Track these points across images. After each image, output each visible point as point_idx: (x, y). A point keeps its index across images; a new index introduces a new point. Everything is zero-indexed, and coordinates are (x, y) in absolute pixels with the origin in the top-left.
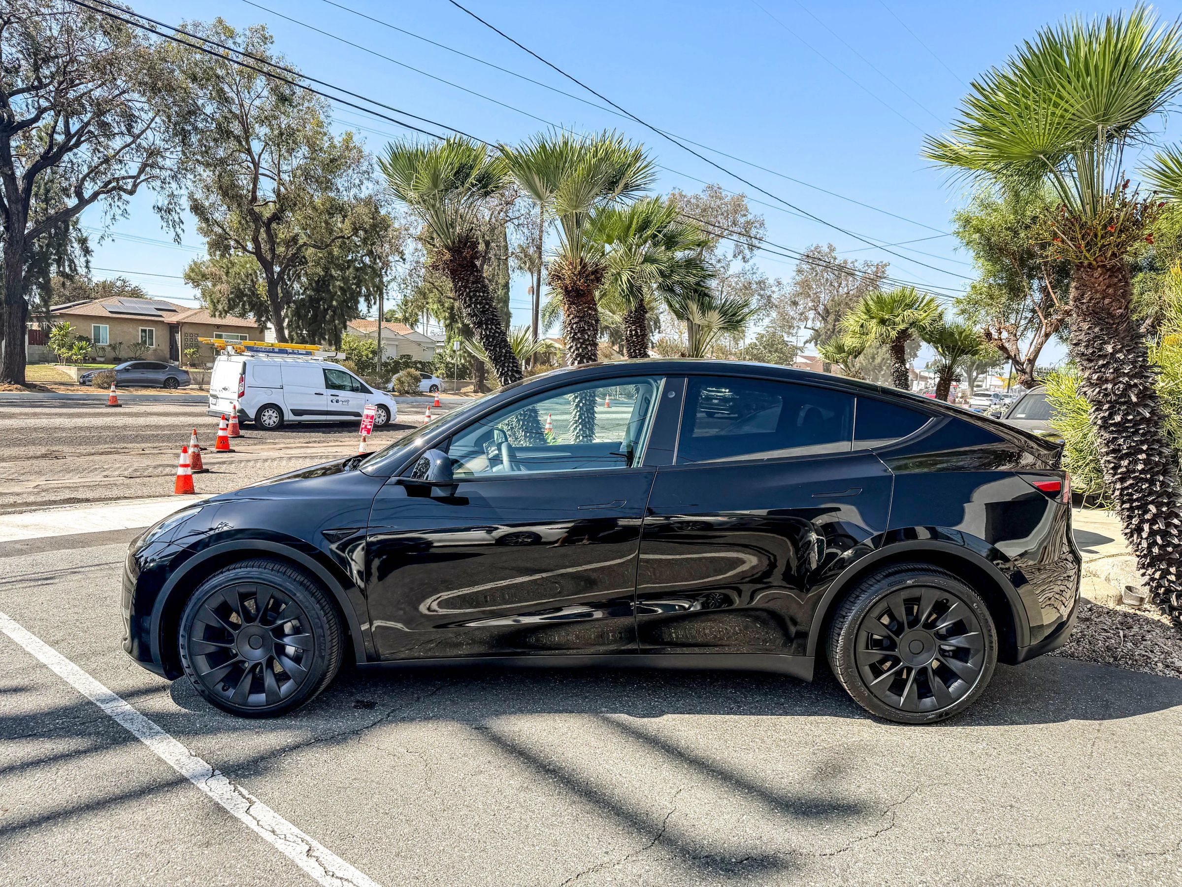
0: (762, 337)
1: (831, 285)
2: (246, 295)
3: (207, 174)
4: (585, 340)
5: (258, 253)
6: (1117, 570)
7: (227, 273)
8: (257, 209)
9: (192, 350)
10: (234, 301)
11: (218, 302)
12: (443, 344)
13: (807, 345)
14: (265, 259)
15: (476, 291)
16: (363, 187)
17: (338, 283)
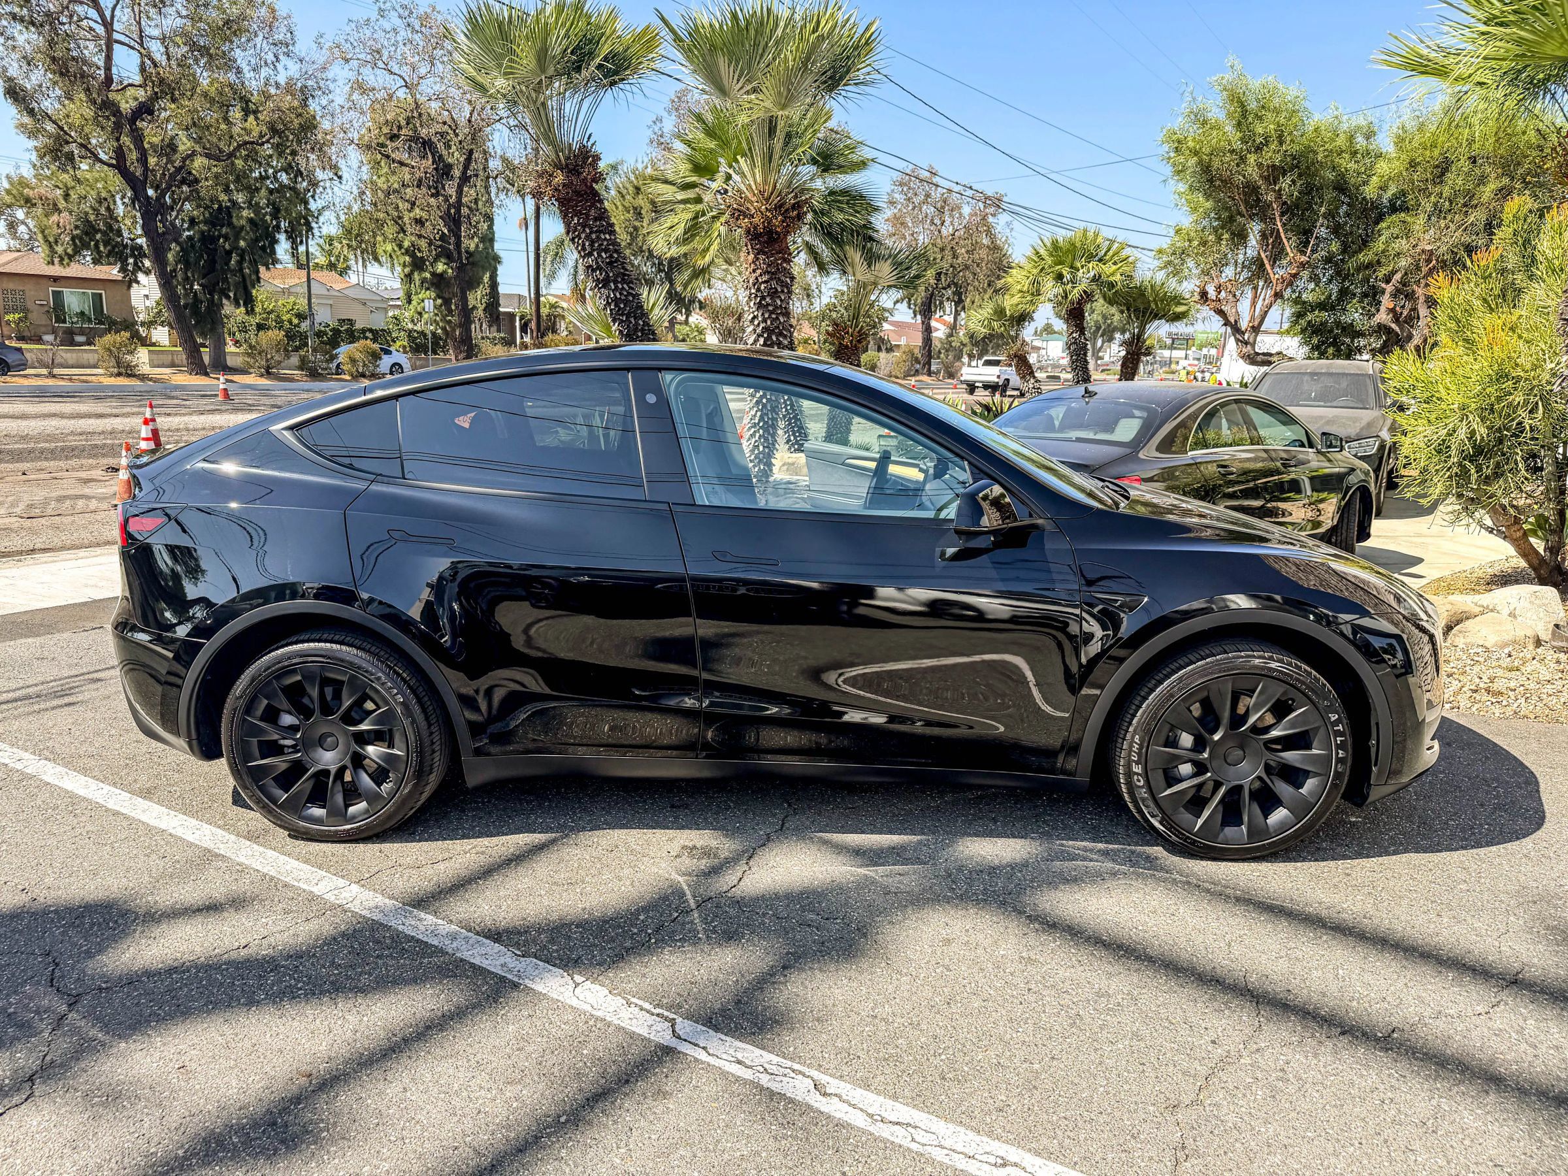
0: (843, 294)
1: (932, 223)
2: (100, 230)
3: (26, 38)
4: (776, 307)
5: (120, 165)
6: (1525, 603)
7: (66, 196)
8: (112, 95)
9: (17, 316)
10: (81, 239)
11: (56, 242)
12: (399, 303)
13: (898, 306)
14: (133, 174)
15: (600, 232)
16: (280, 66)
17: (245, 213)
